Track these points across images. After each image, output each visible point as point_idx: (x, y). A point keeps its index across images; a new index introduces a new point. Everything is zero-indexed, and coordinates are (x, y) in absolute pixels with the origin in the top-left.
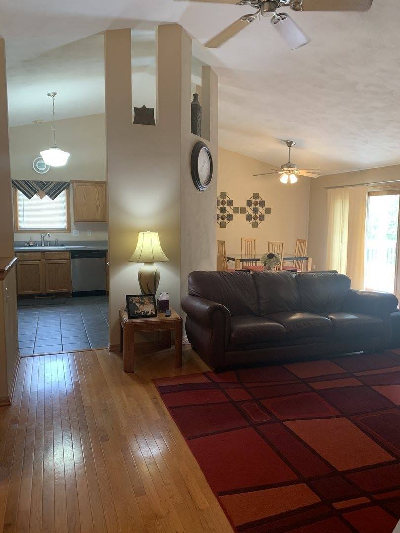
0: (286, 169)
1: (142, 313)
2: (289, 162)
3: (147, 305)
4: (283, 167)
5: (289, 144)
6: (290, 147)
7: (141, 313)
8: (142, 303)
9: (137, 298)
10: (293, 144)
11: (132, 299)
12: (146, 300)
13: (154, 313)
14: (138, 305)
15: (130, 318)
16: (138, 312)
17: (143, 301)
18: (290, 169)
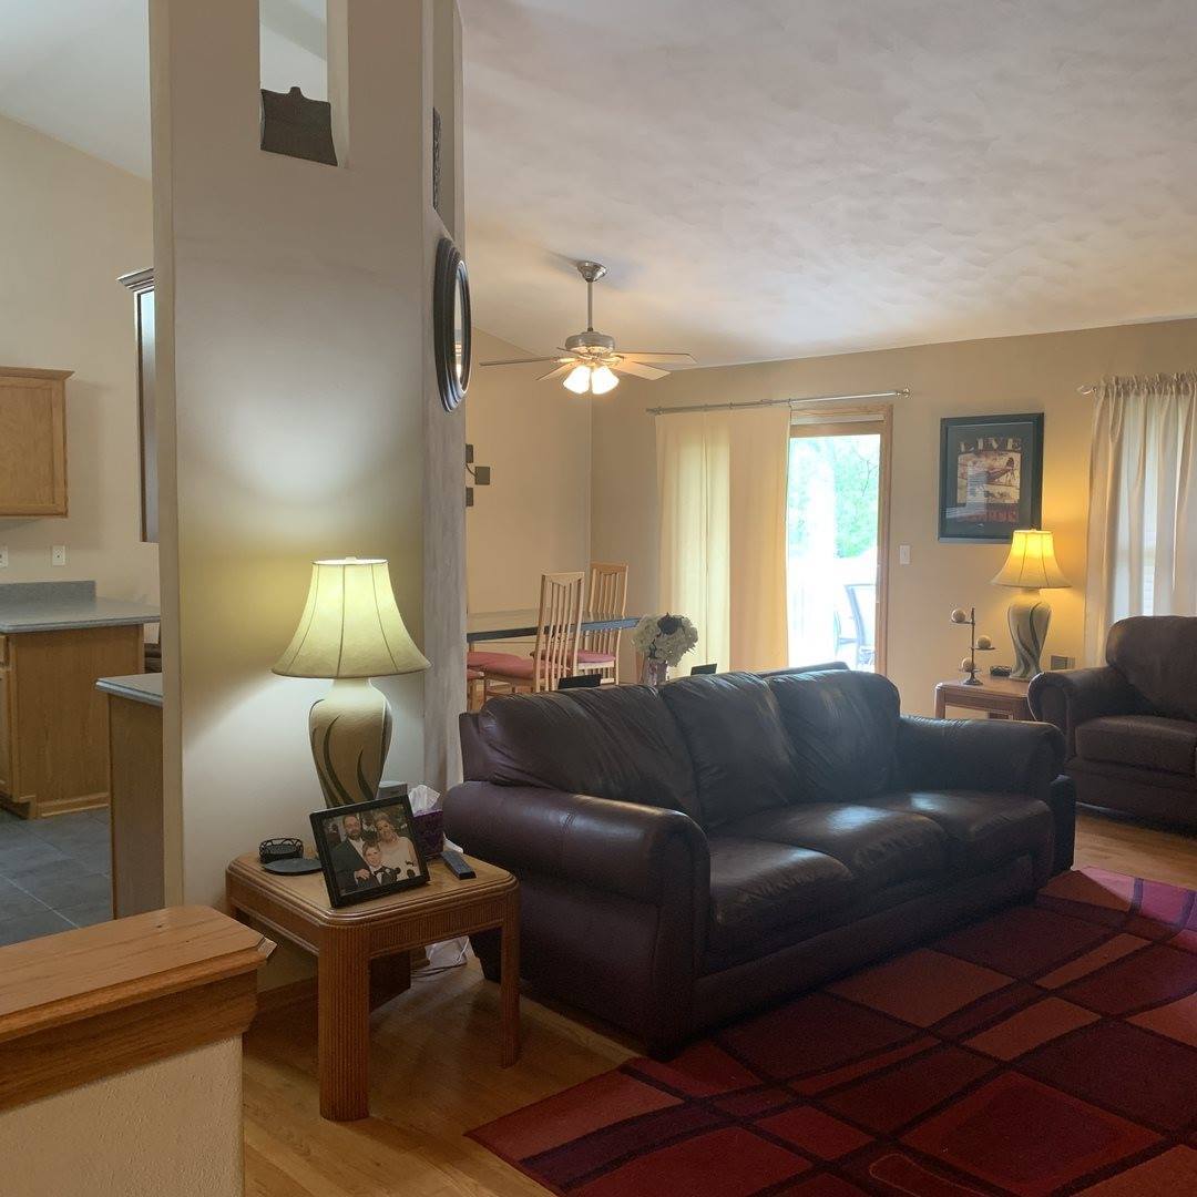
0: (583, 349)
1: (379, 876)
2: (590, 329)
3: (388, 841)
4: (571, 343)
5: (589, 272)
6: (590, 280)
7: (373, 877)
8: (371, 838)
9: (351, 820)
10: (599, 274)
11: (335, 827)
12: (382, 823)
13: (417, 873)
14: (358, 845)
15: (338, 902)
16: (363, 873)
17: (372, 828)
18: (597, 349)
